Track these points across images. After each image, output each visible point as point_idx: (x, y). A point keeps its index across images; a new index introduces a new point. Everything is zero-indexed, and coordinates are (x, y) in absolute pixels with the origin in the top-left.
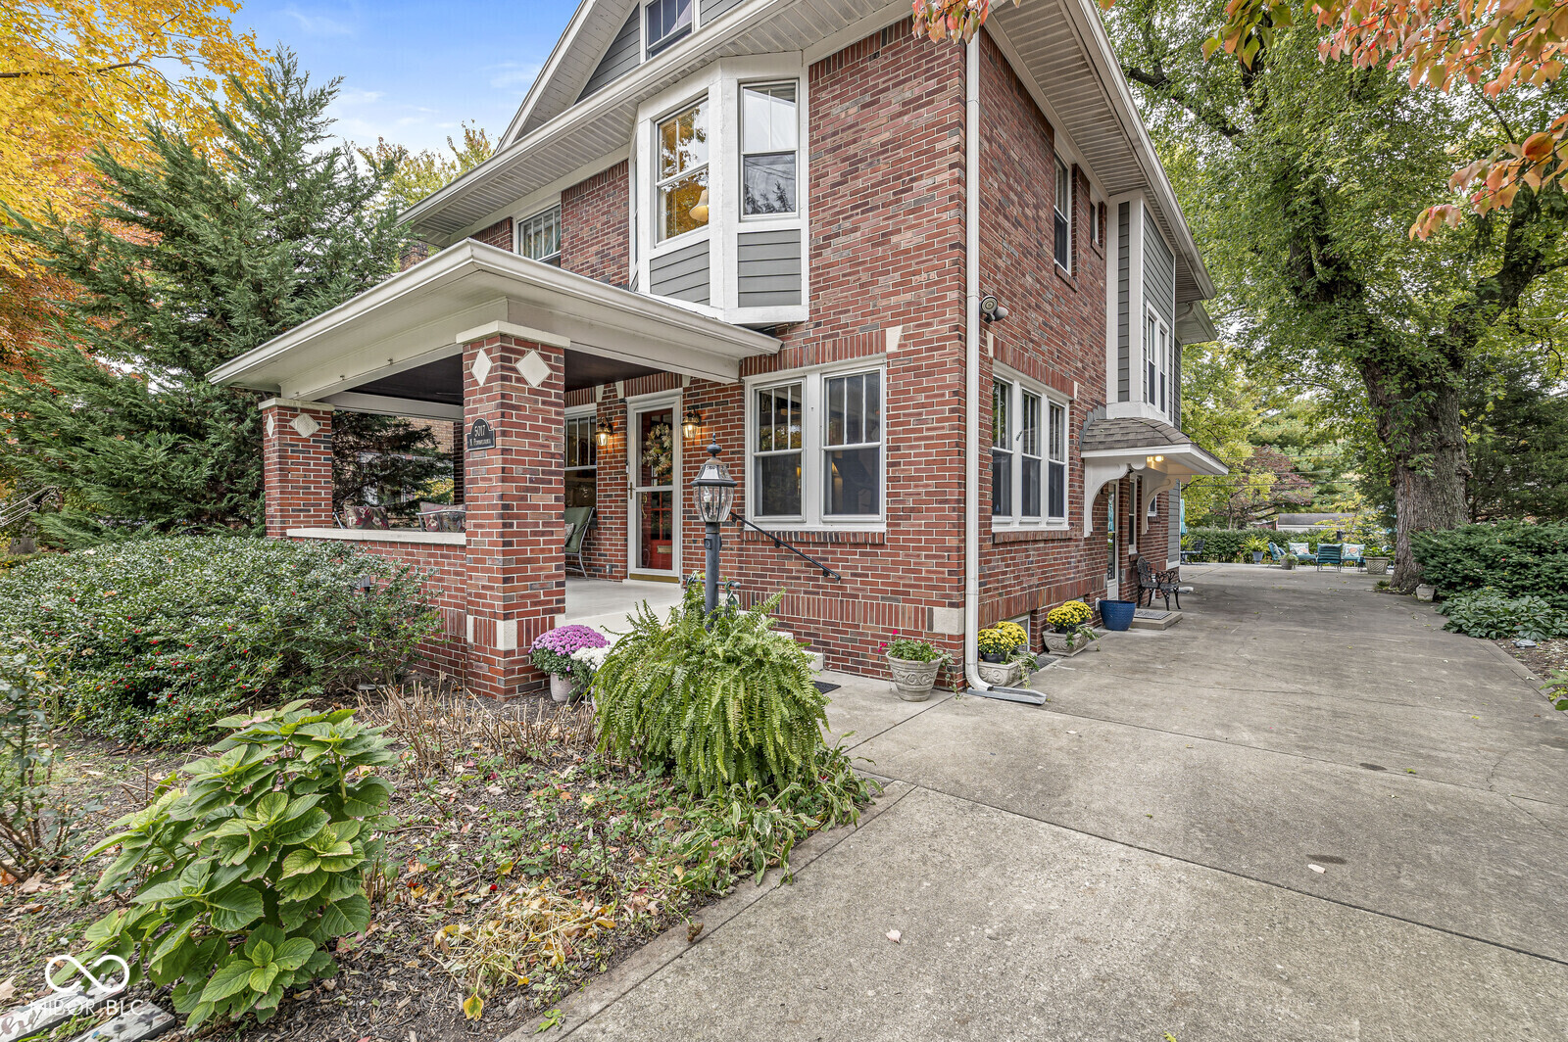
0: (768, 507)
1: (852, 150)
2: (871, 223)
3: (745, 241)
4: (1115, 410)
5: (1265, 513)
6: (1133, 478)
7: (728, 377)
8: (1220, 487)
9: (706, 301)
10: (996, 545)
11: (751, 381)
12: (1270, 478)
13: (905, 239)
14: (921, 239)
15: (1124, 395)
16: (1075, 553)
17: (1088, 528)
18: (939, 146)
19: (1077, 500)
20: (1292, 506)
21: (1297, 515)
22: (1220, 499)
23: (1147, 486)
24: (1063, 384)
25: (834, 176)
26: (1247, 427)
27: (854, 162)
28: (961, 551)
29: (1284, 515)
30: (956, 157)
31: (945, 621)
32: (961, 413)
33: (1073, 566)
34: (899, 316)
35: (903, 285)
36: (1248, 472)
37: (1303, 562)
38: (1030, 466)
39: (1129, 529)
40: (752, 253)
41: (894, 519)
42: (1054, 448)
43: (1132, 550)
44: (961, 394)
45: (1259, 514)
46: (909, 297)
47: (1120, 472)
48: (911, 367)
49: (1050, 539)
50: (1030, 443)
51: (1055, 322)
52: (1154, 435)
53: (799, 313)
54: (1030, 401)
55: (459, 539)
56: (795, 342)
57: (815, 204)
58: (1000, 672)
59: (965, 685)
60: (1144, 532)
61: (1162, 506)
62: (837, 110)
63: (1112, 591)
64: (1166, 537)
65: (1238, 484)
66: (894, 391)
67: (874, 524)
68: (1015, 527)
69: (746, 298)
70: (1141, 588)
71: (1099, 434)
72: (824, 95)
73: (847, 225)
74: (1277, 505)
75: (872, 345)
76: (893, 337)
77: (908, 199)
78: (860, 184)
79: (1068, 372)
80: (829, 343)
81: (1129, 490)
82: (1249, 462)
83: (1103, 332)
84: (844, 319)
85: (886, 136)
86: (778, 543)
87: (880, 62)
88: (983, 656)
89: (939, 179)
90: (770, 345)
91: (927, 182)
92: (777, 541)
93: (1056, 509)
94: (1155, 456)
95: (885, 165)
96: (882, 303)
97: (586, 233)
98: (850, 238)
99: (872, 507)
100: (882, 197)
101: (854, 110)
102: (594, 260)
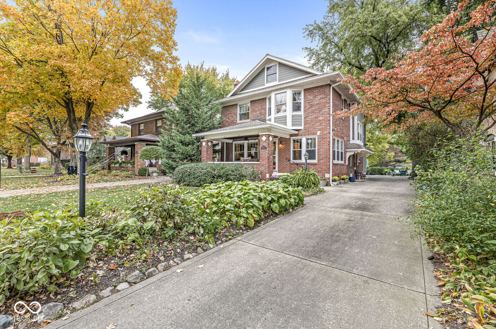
0: (295, 158)
1: (311, 103)
2: (314, 115)
3: (293, 116)
4: (352, 142)
5: (393, 163)
6: (355, 154)
7: (288, 137)
8: (379, 156)
9: (286, 125)
10: (334, 165)
11: (292, 138)
12: (393, 154)
13: (321, 118)
14: (323, 119)
15: (353, 139)
16: (345, 167)
17: (347, 163)
18: (326, 105)
19: (345, 158)
20: (399, 161)
21: (401, 164)
22: (380, 160)
23: (358, 156)
24: (343, 138)
25: (308, 107)
26: (387, 140)
27: (312, 105)
28: (329, 165)
29: (398, 164)
30: (329, 107)
31: (327, 176)
32: (329, 145)
33: (345, 170)
34: (319, 130)
35: (320, 125)
36: (387, 152)
37: (397, 175)
38: (338, 152)
39: (355, 164)
40: (294, 118)
41: (318, 160)
42: (341, 149)
43: (355, 168)
44: (329, 142)
45: (391, 164)
46: (321, 127)
47: (353, 153)
48: (322, 138)
49: (341, 165)
50: (338, 149)
51: (342, 128)
52: (359, 147)
53: (302, 128)
54: (338, 141)
55: (259, 163)
56: (301, 132)
57: (305, 111)
58: (335, 183)
59: (330, 185)
60: (358, 165)
61: (361, 159)
62: (309, 97)
63: (351, 176)
64: (362, 167)
65: (384, 155)
66: (319, 141)
67: (315, 161)
68: (336, 162)
69: (293, 125)
70: (357, 176)
71: (349, 146)
72: (306, 94)
73: (311, 115)
74: (396, 161)
75: (315, 134)
76: (319, 133)
77: (321, 113)
78: (313, 109)
79: (344, 136)
80: (307, 133)
81: (354, 157)
82: (388, 149)
83: (349, 127)
84: (310, 129)
85: (317, 102)
86: (297, 165)
87: (316, 91)
88: (333, 181)
89: (326, 110)
90: (297, 132)
91: (324, 110)
92: (297, 164)
93: (342, 160)
94: (359, 150)
95: (317, 107)
96: (317, 127)
97: (256, 109)
98: (311, 117)
99: (315, 159)
100: (317, 111)
101: (312, 97)
102: (258, 114)
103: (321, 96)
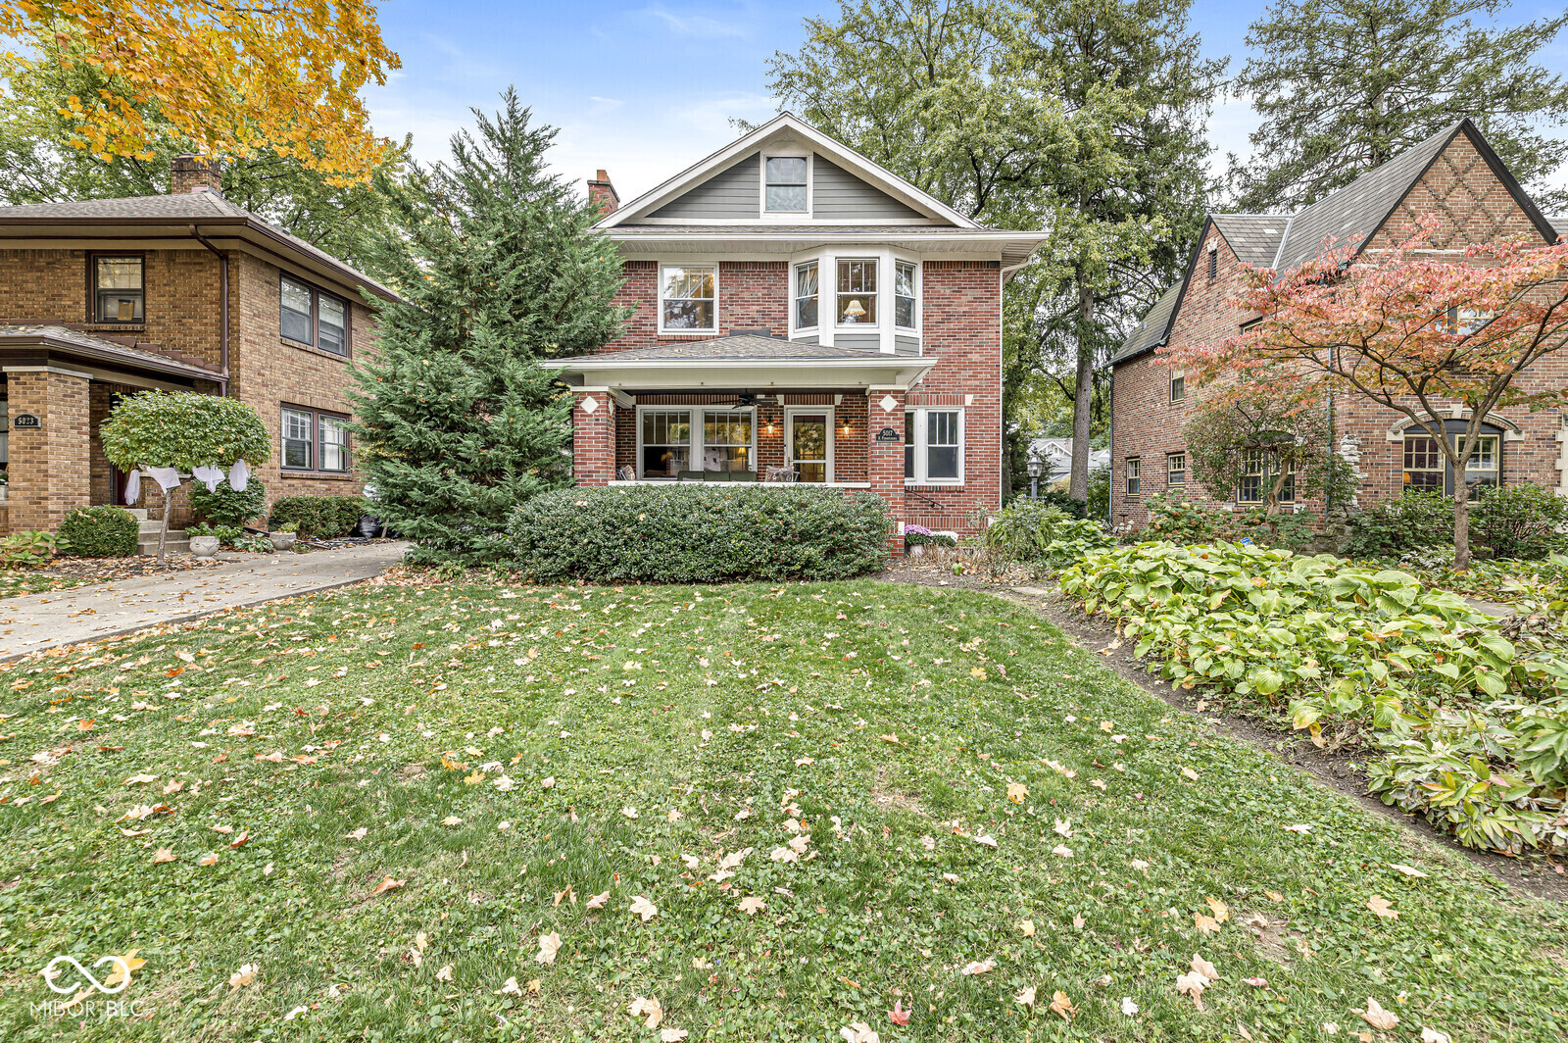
1: (947, 309)
2: (956, 346)
3: (899, 338)
13: (975, 357)
25: (935, 319)
27: (949, 315)
32: (999, 435)
34: (973, 390)
35: (974, 376)
40: (899, 345)
41: (969, 479)
46: (977, 383)
55: (867, 485)
57: (926, 328)
62: (939, 287)
66: (967, 424)
67: (957, 482)
72: (931, 278)
73: (946, 343)
75: (956, 400)
76: (969, 399)
78: (951, 326)
80: (933, 396)
84: (942, 385)
85: (966, 309)
87: (962, 275)
89: (990, 336)
91: (985, 335)
95: (964, 322)
96: (963, 383)
97: (746, 295)
98: (946, 350)
99: (955, 475)
100: (963, 336)
101: (948, 292)
102: (755, 315)
103: (978, 293)
